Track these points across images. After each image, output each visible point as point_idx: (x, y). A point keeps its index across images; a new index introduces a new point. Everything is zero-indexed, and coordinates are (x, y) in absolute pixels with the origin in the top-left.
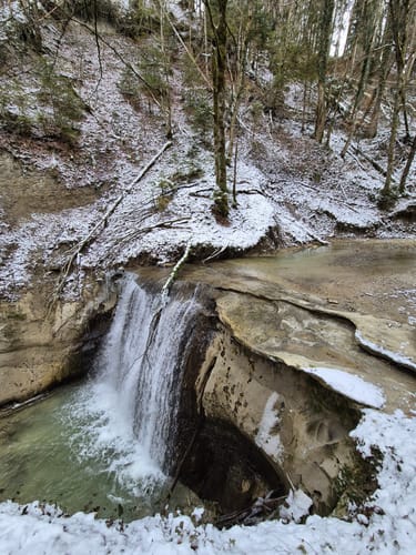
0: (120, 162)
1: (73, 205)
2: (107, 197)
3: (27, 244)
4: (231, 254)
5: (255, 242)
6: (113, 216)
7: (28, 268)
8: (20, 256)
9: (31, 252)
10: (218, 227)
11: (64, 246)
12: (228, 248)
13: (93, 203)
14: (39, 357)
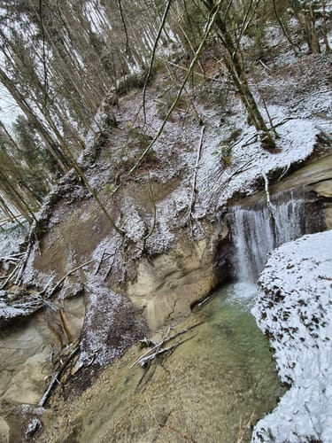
0: (182, 155)
1: (170, 191)
2: (186, 178)
3: (162, 220)
4: (296, 167)
5: (311, 150)
6: (197, 186)
7: (171, 231)
8: (163, 227)
9: (167, 223)
10: (274, 156)
11: (182, 212)
12: (292, 165)
13: (180, 185)
14: (198, 276)
